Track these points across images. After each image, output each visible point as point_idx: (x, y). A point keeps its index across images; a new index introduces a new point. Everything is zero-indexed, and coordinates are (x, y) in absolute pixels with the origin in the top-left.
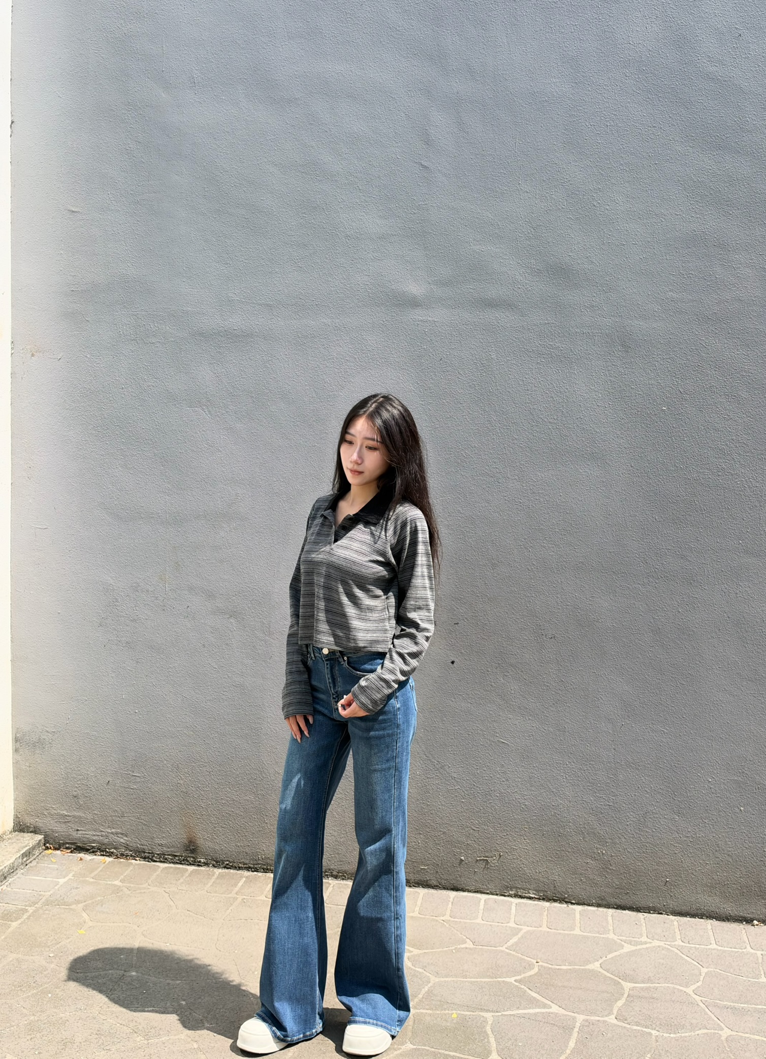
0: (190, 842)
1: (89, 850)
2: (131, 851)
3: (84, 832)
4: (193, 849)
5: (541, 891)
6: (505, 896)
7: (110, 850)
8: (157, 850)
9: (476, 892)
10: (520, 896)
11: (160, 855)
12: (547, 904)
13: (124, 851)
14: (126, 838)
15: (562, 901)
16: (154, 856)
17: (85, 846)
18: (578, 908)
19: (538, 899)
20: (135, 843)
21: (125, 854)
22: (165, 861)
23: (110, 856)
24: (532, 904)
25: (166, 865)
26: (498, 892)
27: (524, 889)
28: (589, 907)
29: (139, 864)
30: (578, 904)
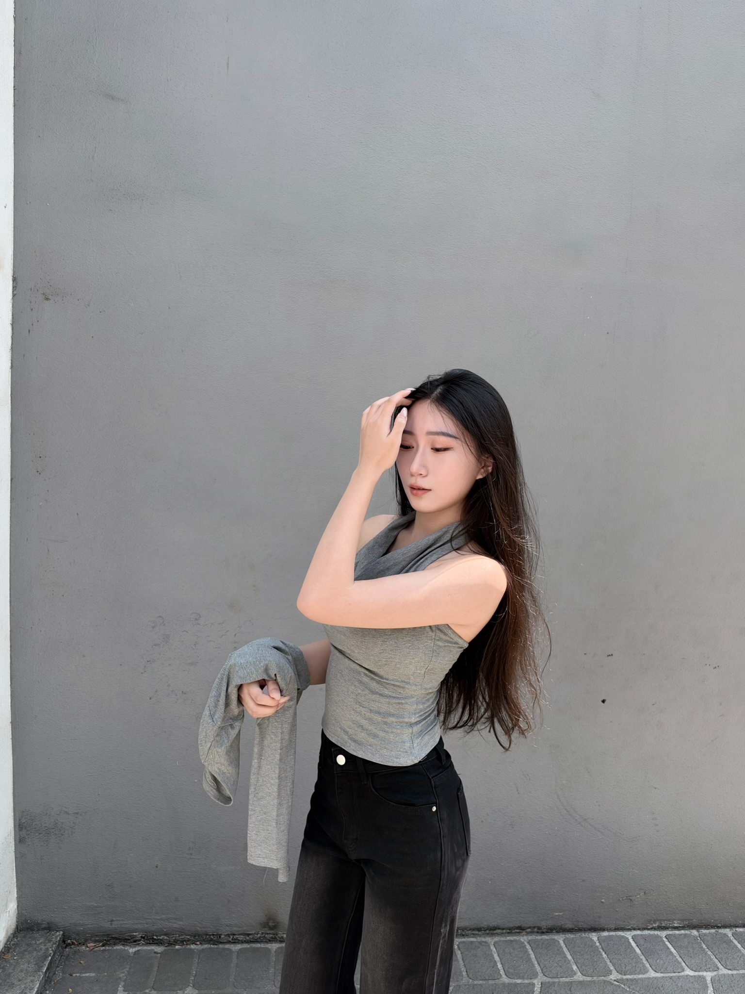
0: (270, 918)
1: (129, 939)
2: (188, 935)
3: (121, 922)
4: (272, 926)
5: (686, 920)
6: (648, 929)
7: (159, 937)
8: (224, 931)
9: (617, 929)
10: (664, 927)
11: (228, 935)
12: (695, 932)
13: (179, 937)
14: (182, 923)
15: (707, 926)
16: (220, 937)
17: (124, 936)
18: (728, 932)
19: (683, 928)
20: (193, 926)
21: (180, 940)
22: (235, 942)
23: (160, 944)
24: (680, 935)
25: (239, 947)
26: (640, 926)
27: (669, 920)
28: (737, 929)
29: (203, 949)
30: (725, 927)
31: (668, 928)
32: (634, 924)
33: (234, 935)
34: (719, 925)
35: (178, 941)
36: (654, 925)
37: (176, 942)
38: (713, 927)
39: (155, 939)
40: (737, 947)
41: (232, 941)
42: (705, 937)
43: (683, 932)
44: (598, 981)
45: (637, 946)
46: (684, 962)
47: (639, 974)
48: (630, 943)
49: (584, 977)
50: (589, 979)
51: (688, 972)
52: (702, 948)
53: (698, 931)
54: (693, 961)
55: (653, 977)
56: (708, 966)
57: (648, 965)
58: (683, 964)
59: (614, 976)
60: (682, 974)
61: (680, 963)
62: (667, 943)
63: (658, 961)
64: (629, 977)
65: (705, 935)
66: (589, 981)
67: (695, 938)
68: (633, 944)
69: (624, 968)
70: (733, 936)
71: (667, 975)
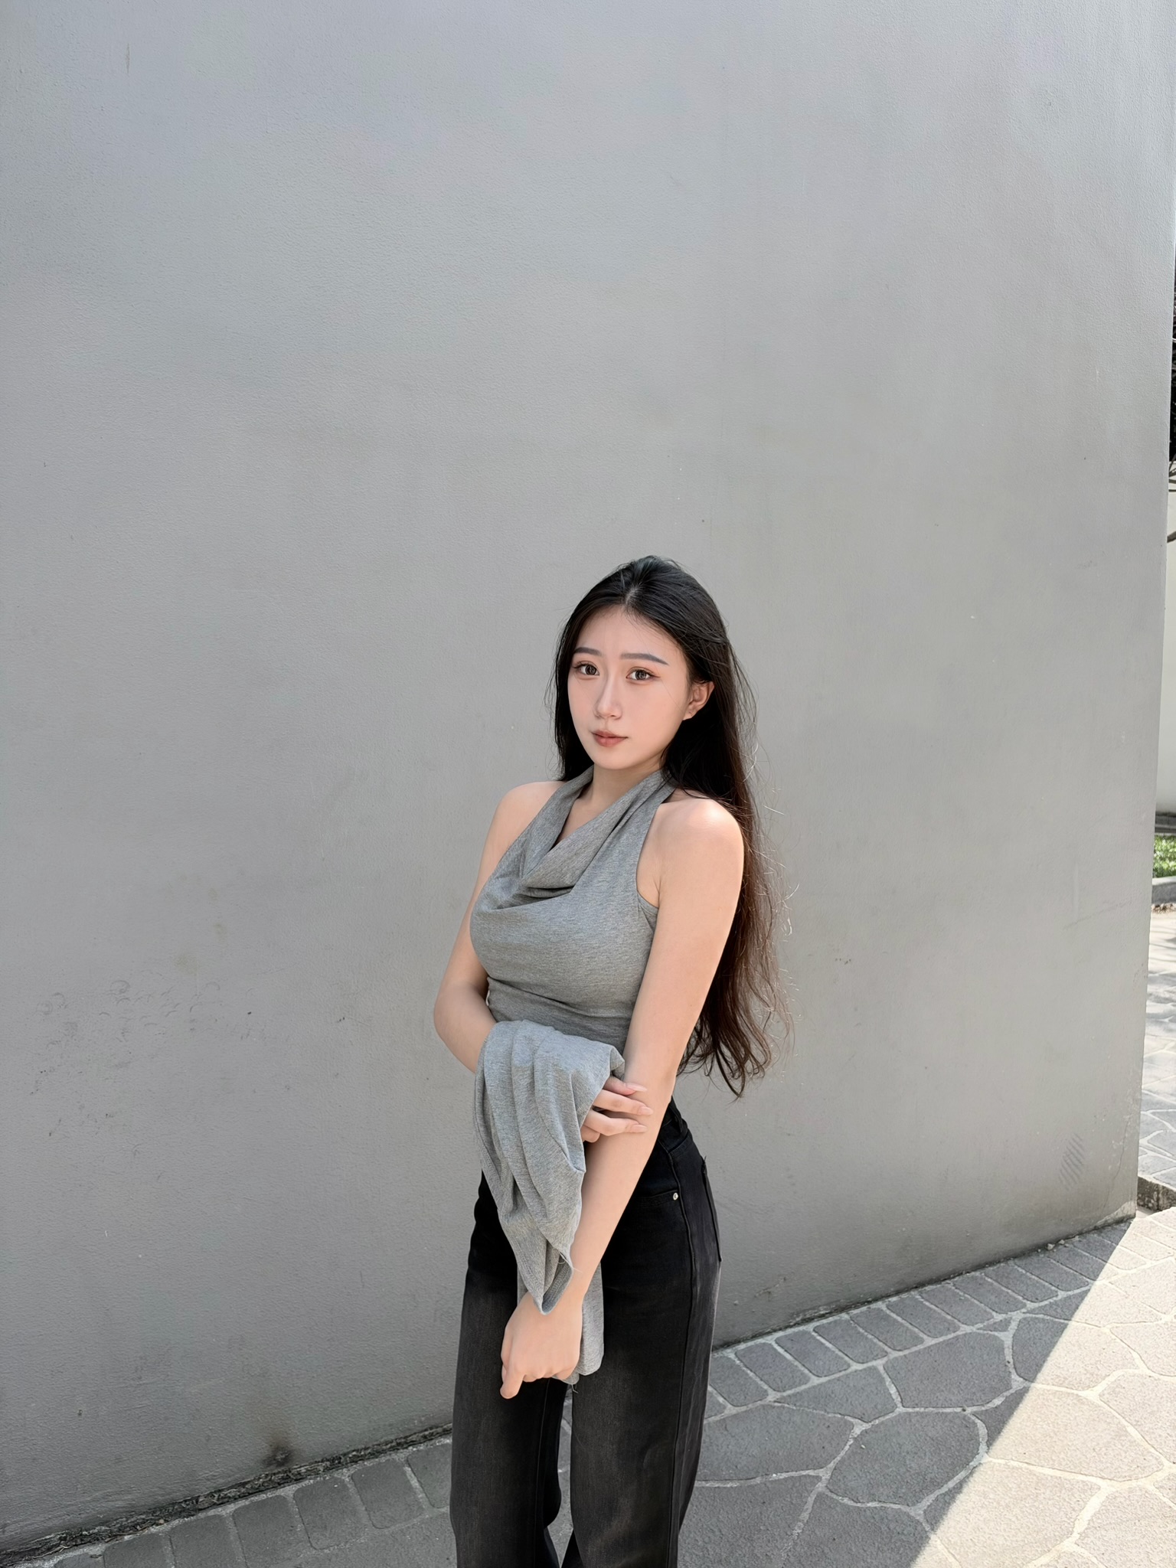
0: (277, 1449)
1: (38, 1549)
2: (143, 1513)
3: (22, 1524)
4: (282, 1459)
5: (832, 1303)
6: (791, 1327)
7: (91, 1532)
8: (204, 1489)
9: (754, 1337)
10: (809, 1318)
11: (211, 1495)
12: (844, 1316)
13: (127, 1521)
14: (130, 1497)
15: (857, 1304)
16: (197, 1502)
17: (28, 1546)
18: (881, 1305)
19: (830, 1314)
20: (150, 1496)
21: (130, 1524)
22: (224, 1501)
23: (96, 1542)
24: (830, 1323)
25: (231, 1508)
26: (782, 1325)
27: (814, 1309)
28: (890, 1299)
29: (172, 1529)
30: (876, 1300)
31: (813, 1319)
32: (774, 1324)
33: (223, 1490)
34: (870, 1299)
35: (125, 1528)
36: (798, 1319)
37: (122, 1530)
38: (863, 1304)
39: (86, 1535)
40: (898, 1322)
41: (218, 1503)
42: (859, 1319)
43: (831, 1319)
44: (756, 1408)
45: (786, 1351)
46: (846, 1355)
47: (800, 1384)
48: (775, 1350)
49: (737, 1408)
50: (744, 1409)
51: (856, 1367)
52: (859, 1333)
53: (848, 1314)
54: (856, 1351)
55: (818, 1385)
56: (875, 1353)
57: (806, 1371)
58: (847, 1358)
59: (772, 1396)
60: (849, 1371)
61: (842, 1358)
62: (819, 1338)
63: (817, 1363)
64: (789, 1392)
65: (858, 1316)
66: (746, 1411)
67: (846, 1321)
68: (780, 1350)
69: (779, 1382)
70: (888, 1309)
71: (832, 1377)
